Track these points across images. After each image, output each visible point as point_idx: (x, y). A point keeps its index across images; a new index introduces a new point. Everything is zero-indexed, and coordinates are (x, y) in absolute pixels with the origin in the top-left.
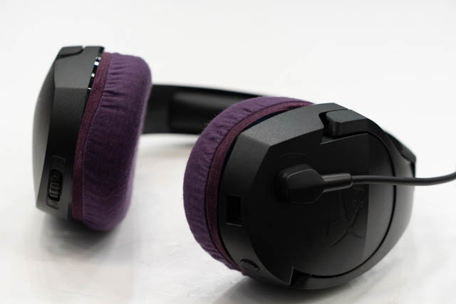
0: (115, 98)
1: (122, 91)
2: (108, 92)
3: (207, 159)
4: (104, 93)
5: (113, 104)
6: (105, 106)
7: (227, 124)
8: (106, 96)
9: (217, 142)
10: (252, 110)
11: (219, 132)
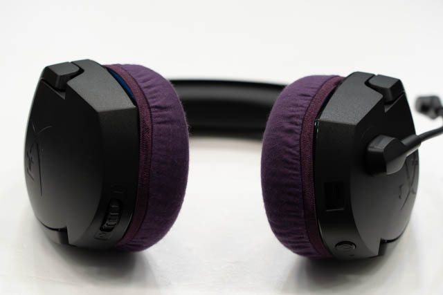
0: (165, 112)
1: (168, 104)
2: (156, 107)
3: (294, 152)
4: (152, 110)
5: (166, 119)
6: (159, 123)
7: (297, 113)
8: (156, 112)
9: (297, 133)
10: (310, 94)
11: (292, 123)
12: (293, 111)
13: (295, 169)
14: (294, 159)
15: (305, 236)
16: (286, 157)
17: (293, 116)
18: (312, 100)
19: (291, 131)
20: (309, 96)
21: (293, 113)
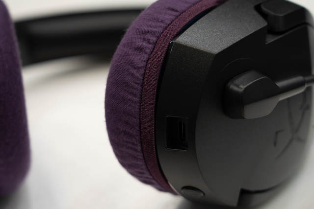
3: (137, 75)
9: (146, 53)
10: (178, 10)
11: (144, 40)
12: (151, 26)
13: (135, 95)
14: (135, 83)
15: (145, 172)
16: (128, 79)
17: (148, 32)
18: (177, 17)
19: (140, 49)
20: (177, 11)
21: (150, 29)
